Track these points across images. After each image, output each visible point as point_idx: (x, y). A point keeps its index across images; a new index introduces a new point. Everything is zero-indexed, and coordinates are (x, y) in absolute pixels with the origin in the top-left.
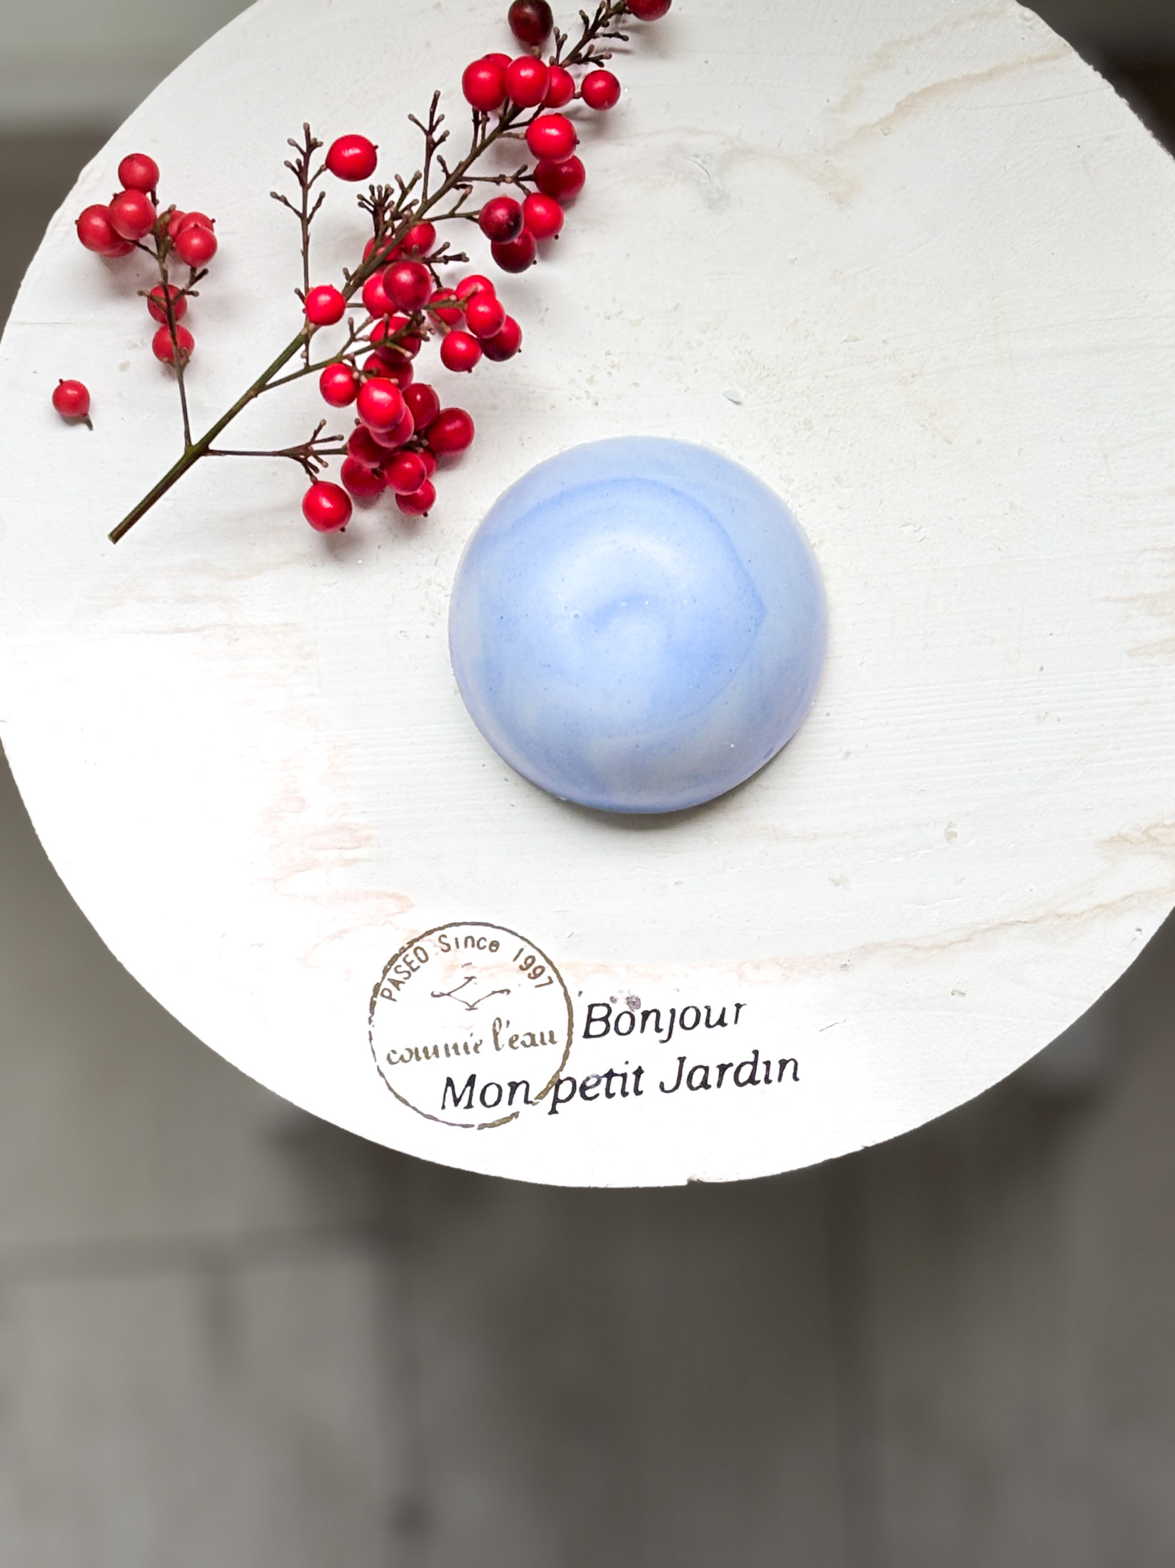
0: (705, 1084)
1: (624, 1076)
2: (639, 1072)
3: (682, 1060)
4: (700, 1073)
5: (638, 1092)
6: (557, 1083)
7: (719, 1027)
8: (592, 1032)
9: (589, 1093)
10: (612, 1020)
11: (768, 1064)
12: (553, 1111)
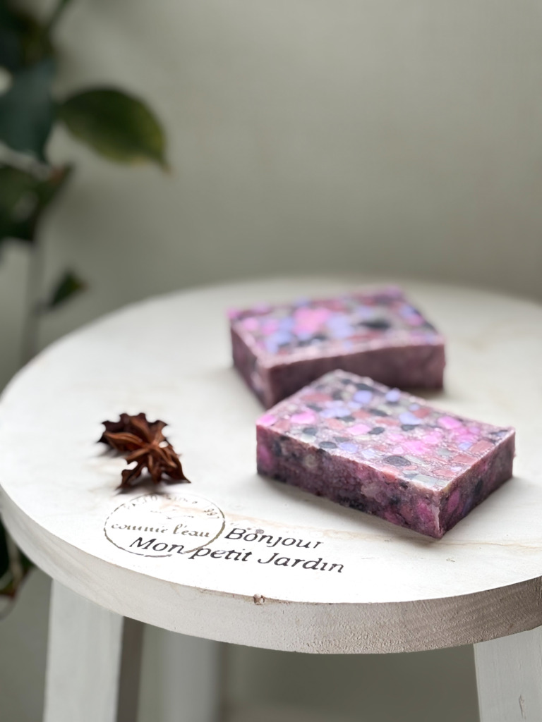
0: (285, 564)
1: (240, 554)
2: (248, 554)
3: (276, 554)
4: (285, 560)
5: (244, 560)
6: (200, 549)
7: (304, 548)
8: (230, 537)
9: (215, 556)
10: (244, 535)
11: (325, 564)
12: (192, 558)
